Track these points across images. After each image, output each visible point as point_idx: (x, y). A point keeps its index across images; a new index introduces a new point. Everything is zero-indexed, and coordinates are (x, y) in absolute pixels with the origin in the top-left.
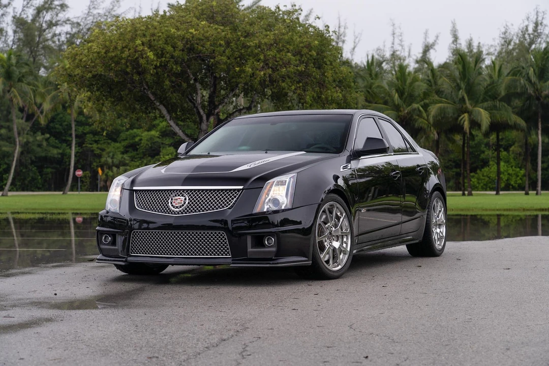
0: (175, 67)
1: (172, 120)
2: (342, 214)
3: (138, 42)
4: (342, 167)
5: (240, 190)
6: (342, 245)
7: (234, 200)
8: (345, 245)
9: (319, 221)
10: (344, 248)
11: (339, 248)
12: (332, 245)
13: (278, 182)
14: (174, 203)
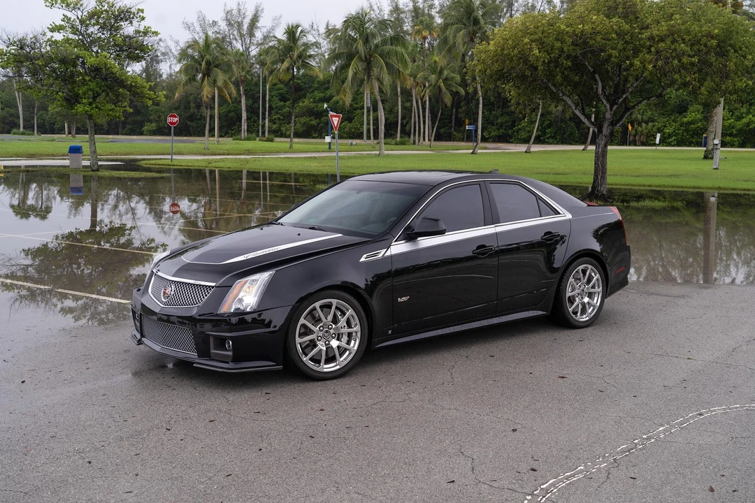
2: (348, 310)
3: (526, 40)
4: (365, 256)
5: (213, 287)
6: (343, 344)
7: (206, 298)
8: (353, 342)
9: (302, 321)
10: (347, 346)
11: (339, 347)
12: (329, 344)
13: (253, 280)
14: (164, 293)
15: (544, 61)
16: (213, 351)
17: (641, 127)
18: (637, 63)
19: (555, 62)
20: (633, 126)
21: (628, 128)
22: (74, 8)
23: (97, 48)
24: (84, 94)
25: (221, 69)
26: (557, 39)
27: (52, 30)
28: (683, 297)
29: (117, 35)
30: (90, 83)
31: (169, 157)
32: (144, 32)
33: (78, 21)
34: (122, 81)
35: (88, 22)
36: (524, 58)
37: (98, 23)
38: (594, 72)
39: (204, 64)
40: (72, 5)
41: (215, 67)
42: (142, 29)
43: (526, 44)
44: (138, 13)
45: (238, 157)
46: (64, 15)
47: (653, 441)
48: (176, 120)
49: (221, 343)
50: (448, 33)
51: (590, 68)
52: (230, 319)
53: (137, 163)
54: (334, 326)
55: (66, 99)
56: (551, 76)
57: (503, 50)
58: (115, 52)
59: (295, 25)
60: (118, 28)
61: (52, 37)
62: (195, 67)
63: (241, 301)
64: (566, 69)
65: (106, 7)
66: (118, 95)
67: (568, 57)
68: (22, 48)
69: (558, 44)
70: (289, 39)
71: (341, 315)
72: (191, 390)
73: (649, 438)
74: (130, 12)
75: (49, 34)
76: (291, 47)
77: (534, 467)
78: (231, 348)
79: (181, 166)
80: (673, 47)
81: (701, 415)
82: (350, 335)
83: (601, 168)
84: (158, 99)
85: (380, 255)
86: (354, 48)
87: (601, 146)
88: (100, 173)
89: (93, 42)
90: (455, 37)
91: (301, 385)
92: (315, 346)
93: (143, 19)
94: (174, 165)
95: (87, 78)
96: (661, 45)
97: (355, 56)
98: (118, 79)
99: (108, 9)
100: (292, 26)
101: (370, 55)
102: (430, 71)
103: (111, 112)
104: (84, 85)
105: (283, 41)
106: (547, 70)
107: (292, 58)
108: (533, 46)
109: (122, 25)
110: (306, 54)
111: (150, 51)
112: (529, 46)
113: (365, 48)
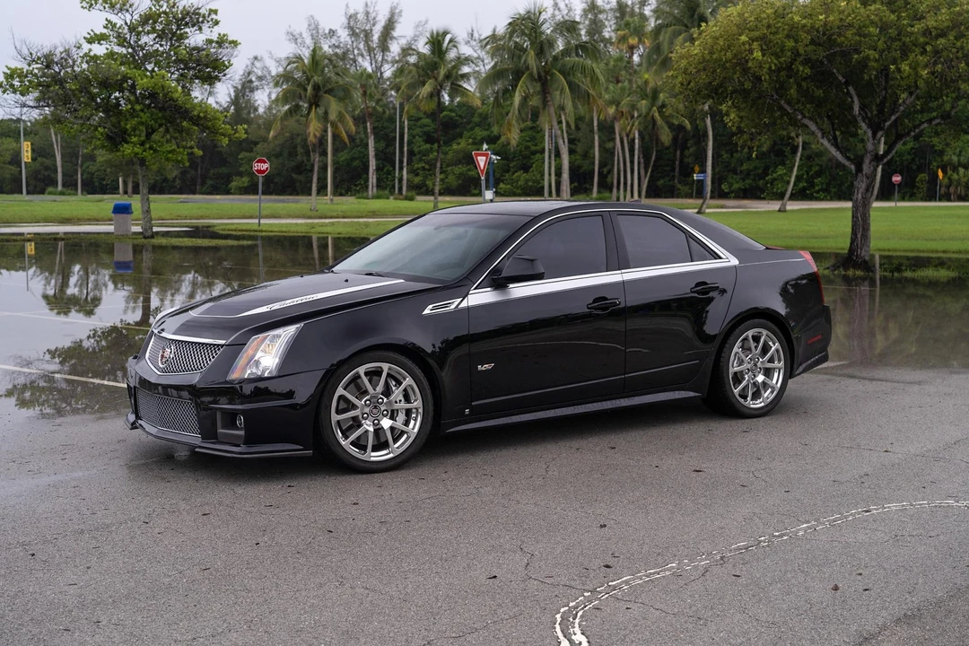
0: (801, 68)
2: (405, 379)
3: (744, 38)
4: (430, 307)
5: (222, 346)
6: (399, 424)
7: (213, 360)
8: (412, 422)
9: (340, 391)
10: (404, 428)
11: (392, 428)
12: (379, 424)
13: (274, 336)
14: (162, 356)
15: (770, 67)
16: (220, 431)
17: (958, 174)
18: (905, 67)
19: (789, 67)
20: (945, 172)
21: (938, 176)
22: (121, 10)
23: (152, 65)
24: (134, 129)
25: (334, 96)
26: (788, 37)
27: (90, 41)
28: (919, 383)
29: (180, 46)
30: (142, 114)
31: (256, 221)
32: (217, 42)
33: (126, 28)
34: (187, 111)
35: (140, 29)
36: (742, 63)
37: (154, 30)
38: (847, 83)
39: (309, 88)
40: (118, 6)
41: (325, 92)
42: (215, 38)
43: (744, 44)
44: (209, 14)
45: (356, 220)
46: (107, 20)
47: (785, 538)
48: (265, 166)
49: (230, 419)
50: (661, 38)
51: (840, 78)
52: (241, 387)
53: (211, 229)
54: (385, 400)
55: (109, 138)
56: (781, 88)
57: (711, 53)
58: (178, 70)
59: (441, 31)
60: (182, 37)
61: (90, 50)
62: (297, 93)
63: (257, 363)
64: (805, 79)
65: (165, 8)
66: (181, 130)
67: (807, 62)
68: (48, 67)
69: (790, 44)
70: (433, 52)
71: (395, 386)
72: (191, 481)
73: (781, 536)
74: (199, 14)
75: (86, 47)
76: (436, 63)
77: (609, 564)
78: (243, 425)
79: (271, 231)
80: (959, 44)
81: (867, 511)
82: (408, 412)
83: (861, 222)
84: (237, 135)
85: (453, 307)
86: (522, 61)
87: (861, 191)
88: (156, 241)
89: (147, 57)
90: (671, 43)
91: (338, 478)
92: (360, 425)
93: (217, 23)
94: (262, 231)
95: (138, 107)
96: (942, 41)
97: (523, 74)
98: (181, 108)
99: (168, 10)
100: (438, 33)
101: (545, 71)
102: (639, 95)
103: (170, 155)
104: (134, 117)
105: (425, 54)
106: (776, 81)
107: (436, 80)
108: (753, 47)
109: (187, 33)
110: (457, 72)
111: (227, 68)
112: (747, 47)
113: (538, 62)
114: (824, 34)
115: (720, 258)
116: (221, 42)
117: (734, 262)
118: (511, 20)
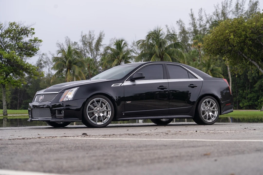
0: (248, 42)
1: (261, 68)
2: (106, 103)
3: (227, 31)
4: (113, 85)
5: (57, 94)
6: (105, 115)
7: (55, 97)
8: (108, 115)
9: (89, 105)
11: (103, 116)
12: (99, 115)
13: (72, 90)
15: (237, 41)
16: (57, 115)
23: (9, 49)
25: (77, 66)
26: (243, 31)
29: (20, 42)
32: (34, 41)
34: (22, 66)
35: (4, 36)
36: (227, 40)
37: (10, 36)
39: (67, 62)
41: (74, 64)
44: (31, 30)
49: (60, 112)
52: (63, 104)
54: (101, 108)
56: (242, 49)
57: (216, 37)
58: (18, 51)
59: (120, 40)
60: (21, 39)
62: (62, 64)
63: (67, 97)
65: (14, 28)
67: (250, 40)
70: (117, 48)
71: (104, 105)
74: (27, 30)
76: (118, 52)
78: (63, 113)
82: (107, 112)
85: (120, 85)
86: (153, 50)
89: (7, 47)
92: (94, 115)
93: (34, 33)
95: (3, 65)
97: (153, 55)
98: (20, 65)
99: (15, 29)
100: (119, 41)
101: (162, 54)
102: (202, 66)
103: (15, 83)
104: (1, 69)
105: (114, 49)
106: (240, 47)
107: (119, 59)
108: (231, 34)
109: (22, 37)
110: (127, 56)
111: (37, 50)
112: (228, 34)
113: (159, 50)
114: (256, 30)
115: (198, 78)
116: (35, 40)
117: (202, 80)
118: (148, 34)
